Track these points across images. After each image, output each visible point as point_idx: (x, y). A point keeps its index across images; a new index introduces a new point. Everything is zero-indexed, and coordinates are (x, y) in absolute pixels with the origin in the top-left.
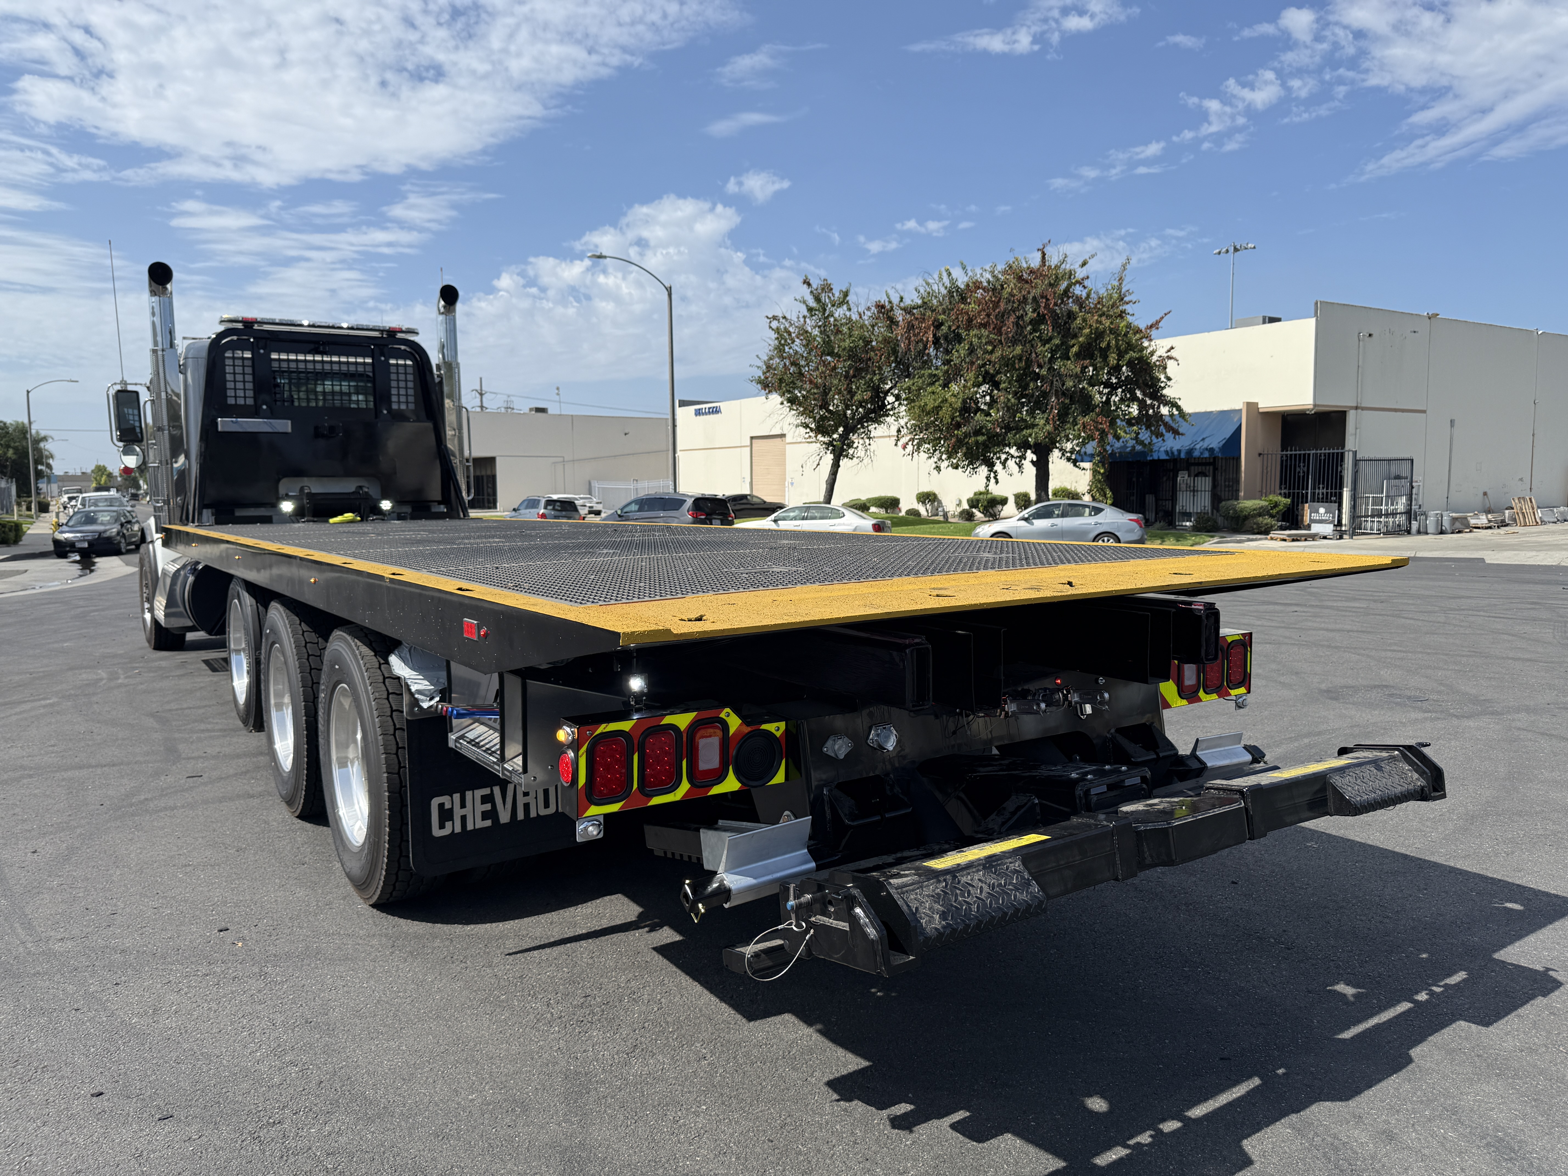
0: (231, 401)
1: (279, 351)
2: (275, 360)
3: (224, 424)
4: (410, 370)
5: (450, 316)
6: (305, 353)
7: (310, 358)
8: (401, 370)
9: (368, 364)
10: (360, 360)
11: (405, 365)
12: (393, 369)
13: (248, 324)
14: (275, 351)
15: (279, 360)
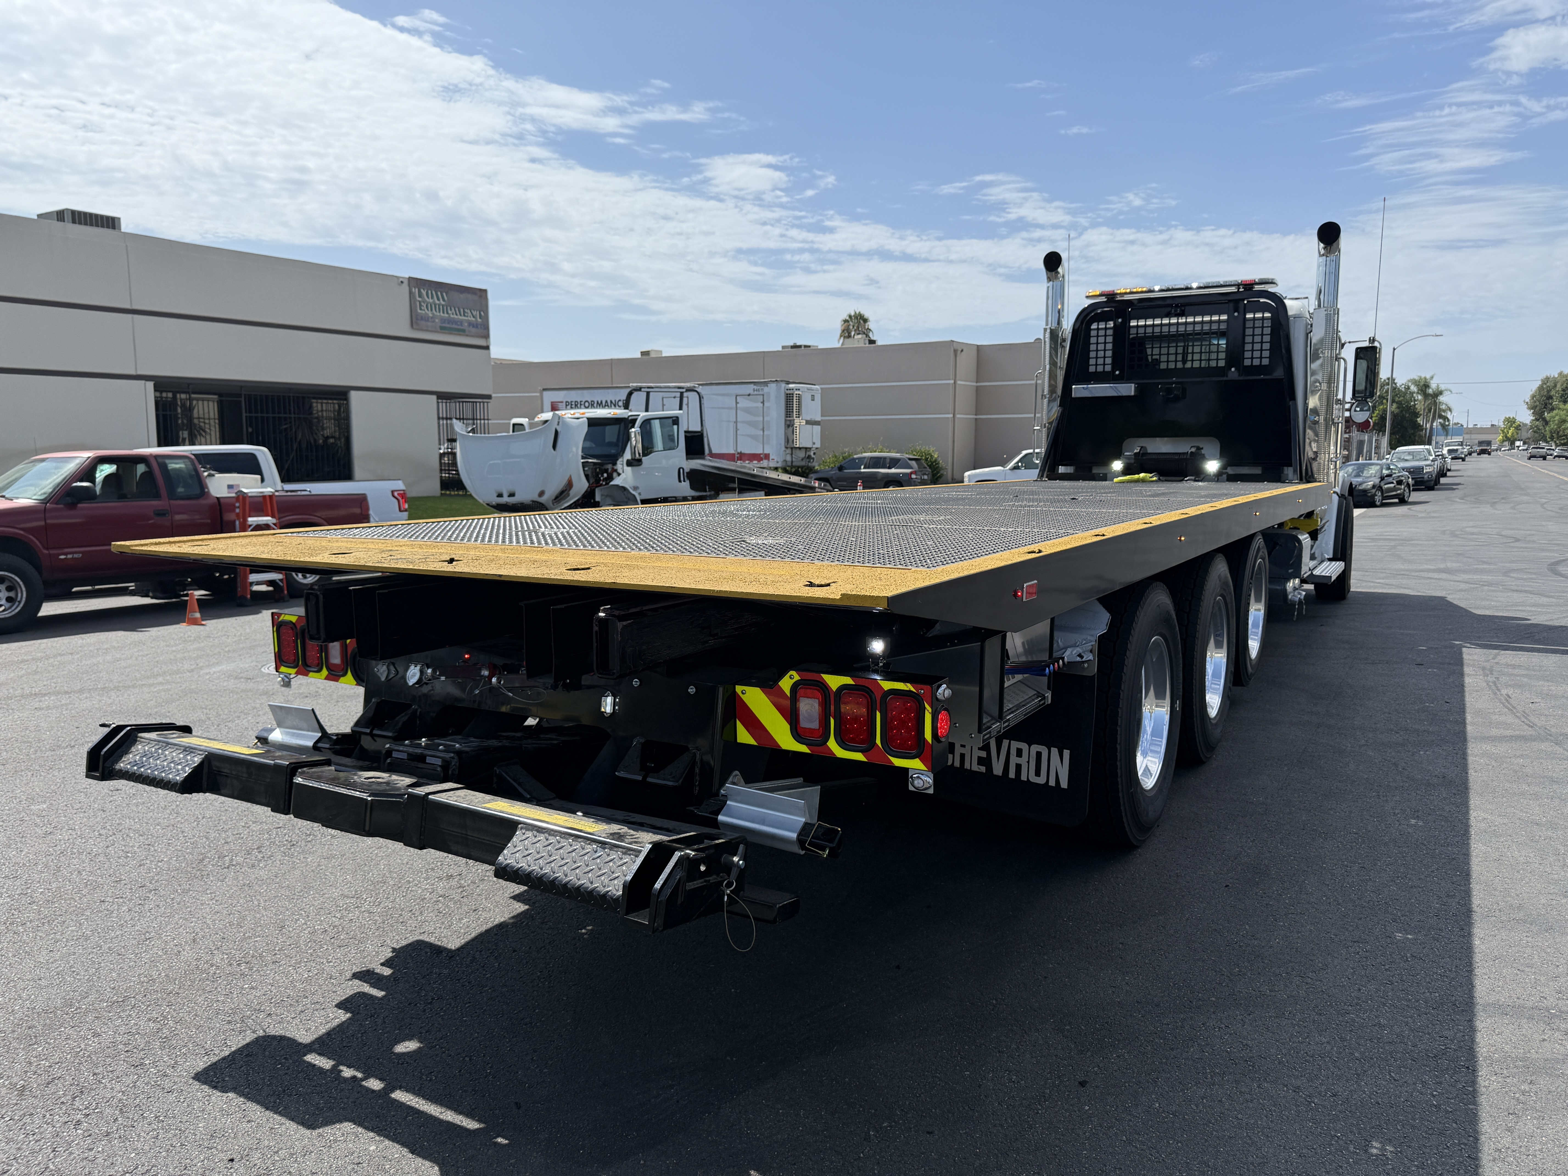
0: (1092, 369)
1: (1138, 319)
2: (1134, 327)
3: (1079, 390)
4: (1268, 323)
5: (1332, 257)
6: (1162, 317)
7: (1166, 321)
8: (1258, 324)
9: (1223, 321)
10: (1215, 318)
11: (1263, 319)
12: (1249, 324)
13: (1111, 297)
14: (1134, 319)
15: (1138, 326)
